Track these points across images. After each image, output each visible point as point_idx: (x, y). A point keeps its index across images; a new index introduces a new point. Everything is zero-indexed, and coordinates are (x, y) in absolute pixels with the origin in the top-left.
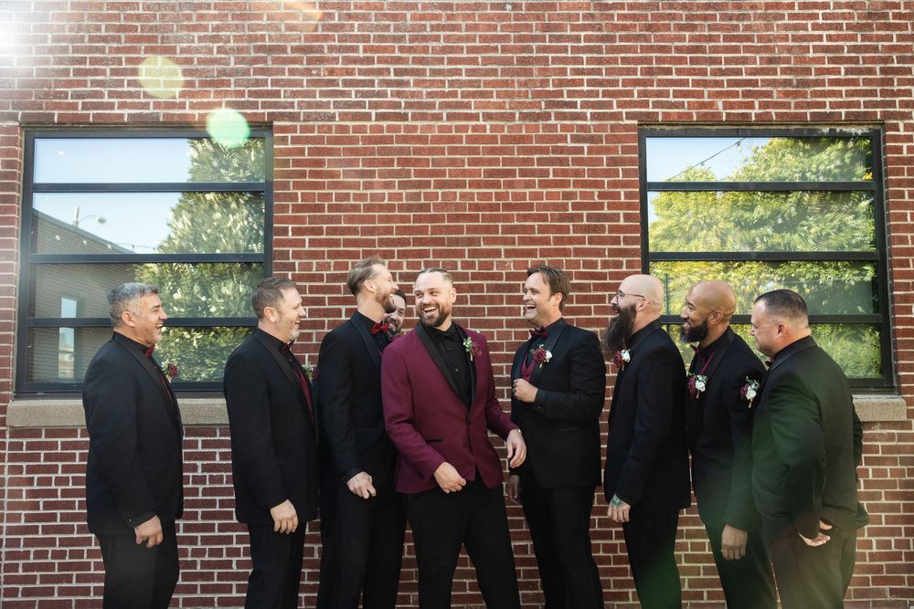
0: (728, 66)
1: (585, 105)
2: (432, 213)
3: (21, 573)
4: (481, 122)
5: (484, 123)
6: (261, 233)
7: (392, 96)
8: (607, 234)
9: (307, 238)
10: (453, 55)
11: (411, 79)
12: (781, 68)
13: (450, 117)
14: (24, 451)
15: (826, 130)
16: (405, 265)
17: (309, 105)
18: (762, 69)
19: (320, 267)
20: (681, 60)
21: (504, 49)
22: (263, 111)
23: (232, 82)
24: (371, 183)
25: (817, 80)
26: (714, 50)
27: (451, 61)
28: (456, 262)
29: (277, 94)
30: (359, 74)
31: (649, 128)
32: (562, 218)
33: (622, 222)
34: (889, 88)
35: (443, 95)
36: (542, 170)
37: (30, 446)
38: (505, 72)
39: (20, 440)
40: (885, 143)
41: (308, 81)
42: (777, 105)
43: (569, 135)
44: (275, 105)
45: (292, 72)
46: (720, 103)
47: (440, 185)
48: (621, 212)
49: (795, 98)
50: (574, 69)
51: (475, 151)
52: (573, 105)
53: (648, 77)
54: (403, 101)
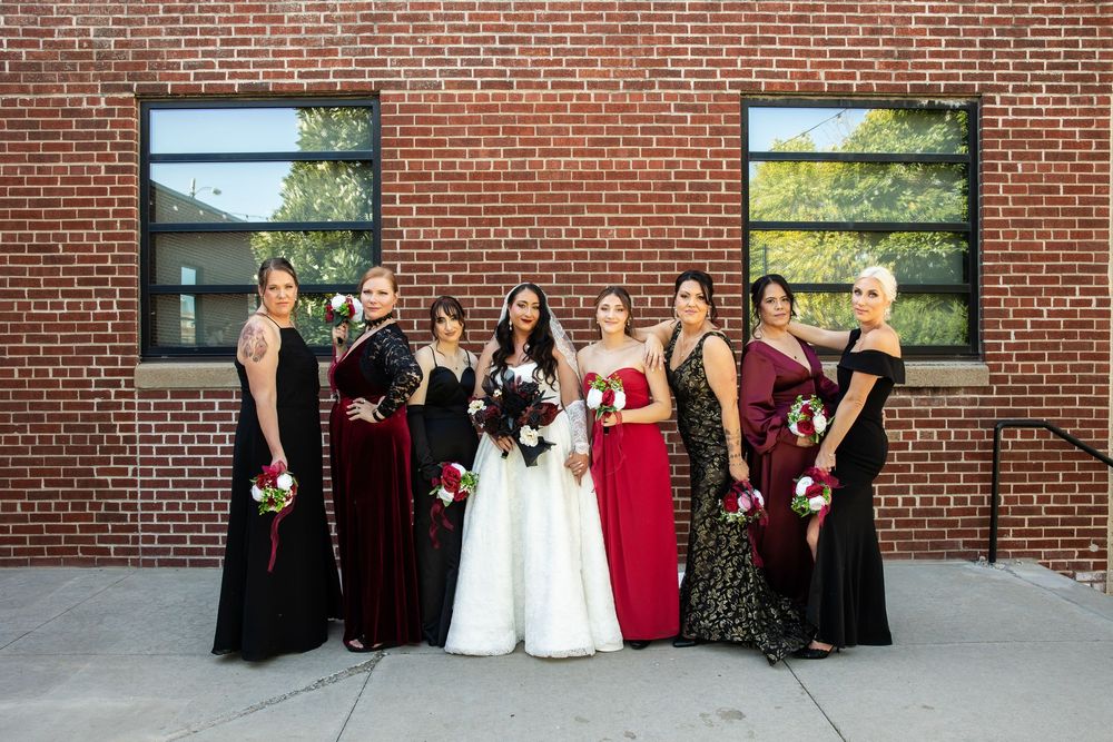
0: (831, 37)
1: (688, 74)
2: (537, 181)
3: (155, 522)
4: (586, 91)
5: (588, 92)
6: (370, 202)
7: (497, 64)
8: (708, 203)
9: (414, 206)
10: (558, 23)
11: (517, 47)
12: (883, 40)
13: (555, 85)
14: (152, 411)
15: (925, 102)
16: (510, 232)
17: (416, 74)
18: (865, 40)
19: (427, 234)
20: (785, 30)
21: (609, 17)
22: (370, 80)
23: (340, 51)
24: (477, 152)
25: (918, 52)
26: (818, 19)
27: (556, 29)
28: (560, 230)
29: (383, 63)
30: (465, 42)
31: (751, 98)
32: (665, 186)
33: (723, 192)
34: (988, 61)
35: (548, 63)
36: (645, 139)
37: (157, 406)
38: (609, 41)
39: (148, 401)
40: (981, 116)
41: (414, 49)
42: (878, 76)
43: (672, 104)
44: (382, 74)
45: (398, 40)
46: (822, 73)
47: (545, 153)
48: (723, 182)
49: (895, 69)
50: (679, 38)
51: (578, 119)
52: (677, 74)
53: (752, 47)
54: (508, 69)
